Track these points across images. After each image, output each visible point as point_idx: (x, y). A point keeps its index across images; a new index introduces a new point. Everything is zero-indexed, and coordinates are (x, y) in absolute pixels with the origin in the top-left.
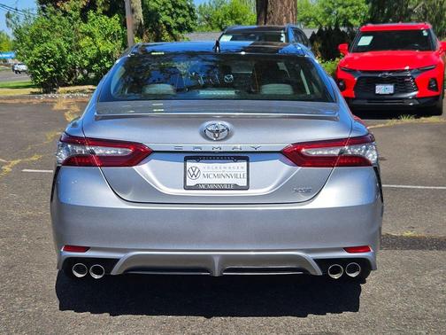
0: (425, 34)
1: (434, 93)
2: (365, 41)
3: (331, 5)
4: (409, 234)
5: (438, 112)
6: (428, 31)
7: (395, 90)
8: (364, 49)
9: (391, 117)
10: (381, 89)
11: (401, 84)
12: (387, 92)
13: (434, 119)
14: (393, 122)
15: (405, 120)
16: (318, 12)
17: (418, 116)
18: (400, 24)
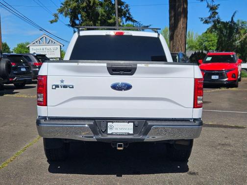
0: (232, 56)
1: (234, 79)
2: (209, 59)
3: (202, 41)
4: (211, 123)
5: (236, 86)
6: (233, 55)
7: (219, 77)
8: (208, 62)
9: (217, 88)
10: (214, 77)
11: (221, 76)
12: (216, 78)
13: (234, 89)
14: (218, 89)
15: (223, 89)
16: (196, 44)
17: (228, 88)
18: (224, 52)
